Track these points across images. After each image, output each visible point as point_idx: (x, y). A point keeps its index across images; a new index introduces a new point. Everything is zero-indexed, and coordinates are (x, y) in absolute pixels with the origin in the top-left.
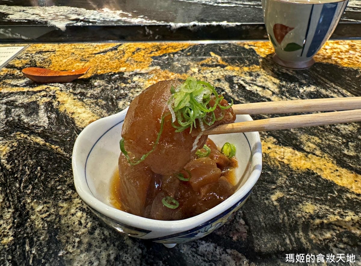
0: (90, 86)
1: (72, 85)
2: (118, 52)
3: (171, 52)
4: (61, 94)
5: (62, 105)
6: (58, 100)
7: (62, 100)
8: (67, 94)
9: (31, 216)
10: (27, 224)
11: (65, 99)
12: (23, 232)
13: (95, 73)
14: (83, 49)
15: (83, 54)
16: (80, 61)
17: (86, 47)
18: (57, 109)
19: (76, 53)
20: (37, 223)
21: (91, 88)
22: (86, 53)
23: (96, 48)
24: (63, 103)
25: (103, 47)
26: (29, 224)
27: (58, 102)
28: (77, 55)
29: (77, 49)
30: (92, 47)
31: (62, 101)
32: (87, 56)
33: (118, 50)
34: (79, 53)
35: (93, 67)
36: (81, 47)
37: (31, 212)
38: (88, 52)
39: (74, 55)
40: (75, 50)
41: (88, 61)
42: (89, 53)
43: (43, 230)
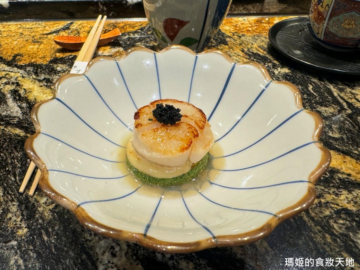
0: (53, 71)
1: (33, 71)
2: (72, 32)
3: (130, 31)
4: (25, 81)
5: (29, 93)
6: (24, 87)
7: (28, 87)
8: (31, 81)
9: (38, 208)
10: (37, 216)
11: (30, 87)
12: (35, 223)
13: (54, 56)
14: (31, 28)
15: (33, 34)
16: (33, 43)
17: (33, 26)
18: (25, 97)
19: (25, 34)
20: (46, 215)
21: (55, 73)
22: (37, 33)
23: (45, 27)
24: (30, 90)
25: (53, 26)
26: (39, 216)
27: (24, 89)
28: (28, 36)
29: (24, 29)
30: (40, 26)
31: (28, 89)
32: (39, 36)
33: (72, 30)
34: (29, 34)
35: (49, 50)
36: (28, 26)
37: (36, 204)
38: (38, 32)
39: (24, 36)
40: (23, 30)
41: (41, 43)
42: (39, 34)
43: (55, 220)
